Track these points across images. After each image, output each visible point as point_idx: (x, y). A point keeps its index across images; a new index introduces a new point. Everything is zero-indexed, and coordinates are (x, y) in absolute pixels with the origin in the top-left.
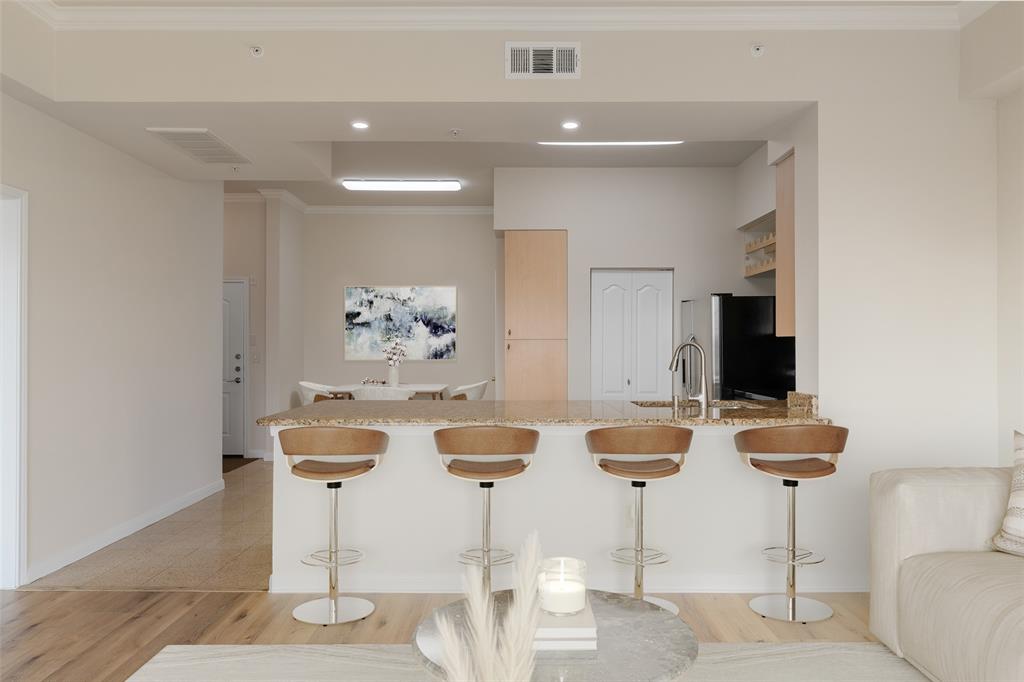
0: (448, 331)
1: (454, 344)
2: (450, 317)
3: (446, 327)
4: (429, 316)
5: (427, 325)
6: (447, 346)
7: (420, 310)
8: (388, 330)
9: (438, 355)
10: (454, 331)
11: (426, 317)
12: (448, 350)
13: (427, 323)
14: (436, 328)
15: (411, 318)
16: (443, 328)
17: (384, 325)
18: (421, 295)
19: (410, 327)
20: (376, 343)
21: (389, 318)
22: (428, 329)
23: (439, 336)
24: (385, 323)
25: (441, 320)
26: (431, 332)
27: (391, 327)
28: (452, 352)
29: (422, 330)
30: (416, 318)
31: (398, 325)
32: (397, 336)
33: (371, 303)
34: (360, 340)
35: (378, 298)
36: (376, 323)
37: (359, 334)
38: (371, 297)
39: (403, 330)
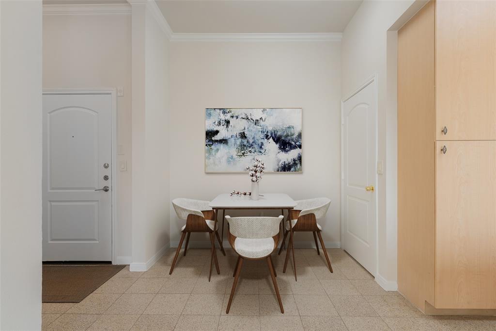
0: (295, 147)
1: (300, 158)
2: (297, 134)
3: (293, 143)
4: (279, 133)
5: (276, 142)
6: (294, 160)
7: (270, 129)
8: (243, 146)
9: (286, 168)
10: (300, 147)
11: (275, 135)
12: (295, 164)
13: (277, 140)
14: (284, 143)
15: (262, 136)
16: (290, 144)
17: (239, 141)
18: (272, 115)
19: (262, 144)
20: (232, 158)
21: (243, 136)
22: (278, 146)
23: (286, 151)
24: (240, 140)
25: (289, 138)
26: (280, 148)
27: (245, 143)
28: (299, 165)
29: (272, 146)
30: (267, 136)
31: (251, 141)
32: (250, 152)
33: (228, 122)
34: (219, 155)
35: (235, 118)
36: (233, 140)
37: (218, 150)
38: (228, 117)
39: (256, 146)
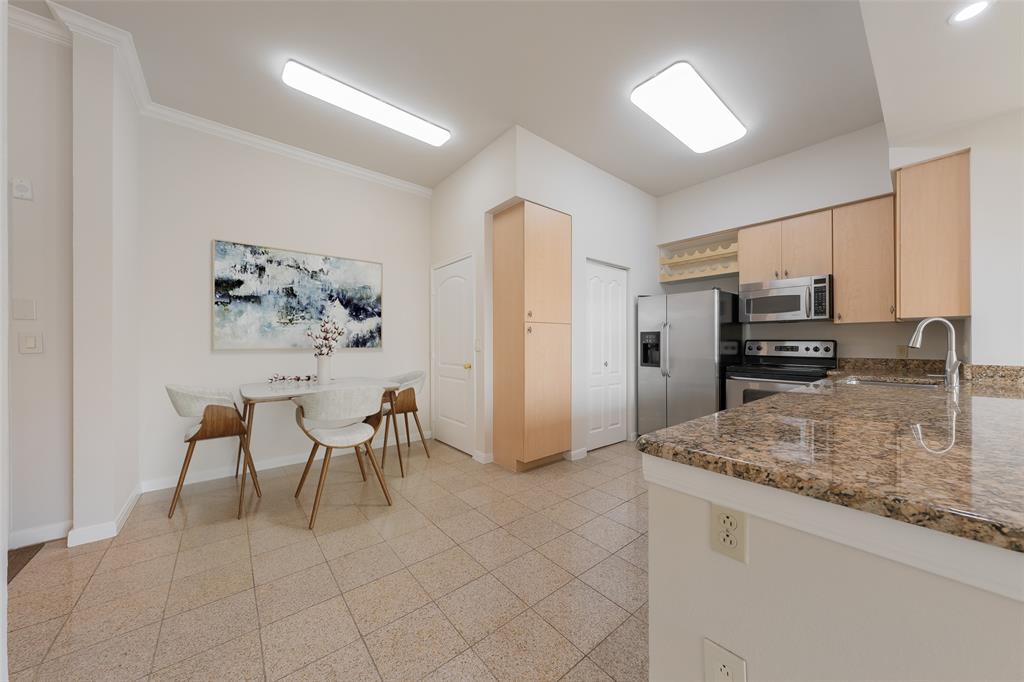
0: (372, 315)
1: (379, 330)
2: (374, 298)
3: (370, 309)
4: (349, 294)
5: (346, 306)
6: (371, 332)
7: (336, 286)
8: (289, 309)
9: (359, 343)
10: (379, 314)
11: (344, 296)
12: (372, 337)
13: (347, 303)
14: (357, 308)
15: (323, 295)
16: (366, 311)
17: (283, 301)
18: (338, 268)
19: (323, 307)
20: (270, 326)
21: (290, 293)
22: (347, 311)
23: (361, 320)
24: (285, 299)
25: (364, 302)
26: (351, 315)
27: (294, 304)
28: (378, 339)
29: (338, 313)
30: (331, 297)
31: (304, 302)
32: (303, 318)
33: (261, 269)
34: (243, 320)
35: (275, 265)
36: (271, 298)
37: (241, 313)
38: (262, 260)
39: (312, 310)
